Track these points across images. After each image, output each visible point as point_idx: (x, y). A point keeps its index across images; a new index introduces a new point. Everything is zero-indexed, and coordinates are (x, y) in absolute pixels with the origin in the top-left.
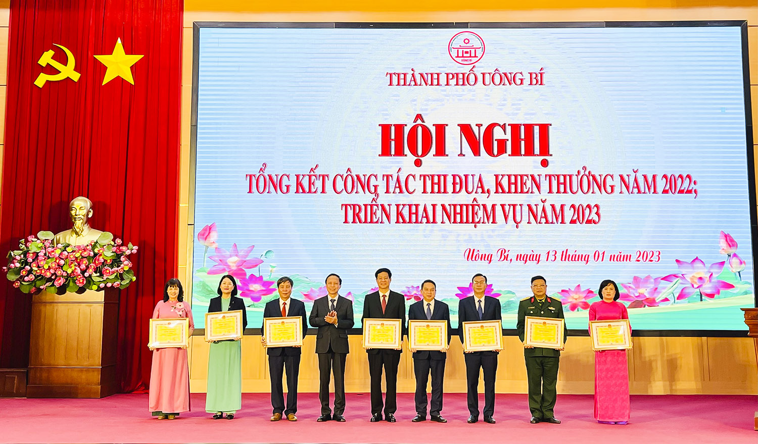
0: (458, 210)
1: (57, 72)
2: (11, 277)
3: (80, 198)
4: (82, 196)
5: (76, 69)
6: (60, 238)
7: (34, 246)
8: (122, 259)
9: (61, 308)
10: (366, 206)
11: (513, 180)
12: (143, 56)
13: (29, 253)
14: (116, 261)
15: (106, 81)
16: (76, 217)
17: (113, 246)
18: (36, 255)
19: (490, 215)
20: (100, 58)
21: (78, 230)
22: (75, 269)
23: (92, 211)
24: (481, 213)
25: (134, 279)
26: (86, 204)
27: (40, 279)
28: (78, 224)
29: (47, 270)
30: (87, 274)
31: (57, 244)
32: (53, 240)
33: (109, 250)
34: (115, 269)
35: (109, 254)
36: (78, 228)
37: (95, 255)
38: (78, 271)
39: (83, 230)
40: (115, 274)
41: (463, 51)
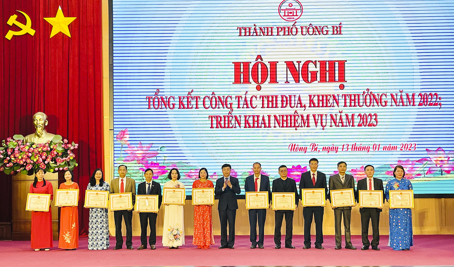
0: (285, 118)
1: (19, 29)
3: (39, 113)
4: (40, 112)
5: (32, 27)
6: (27, 139)
7: (12, 144)
8: (69, 152)
10: (225, 117)
11: (321, 98)
12: (76, 18)
13: (9, 149)
14: (65, 154)
15: (52, 35)
16: (38, 125)
17: (62, 144)
18: (13, 150)
19: (306, 122)
20: (47, 19)
21: (39, 134)
22: (39, 159)
23: (47, 121)
24: (299, 121)
25: (77, 165)
26: (43, 117)
27: (17, 166)
28: (39, 130)
29: (21, 159)
30: (46, 162)
31: (26, 143)
32: (23, 141)
33: (60, 147)
34: (64, 158)
35: (60, 149)
36: (39, 132)
37: (51, 150)
38: (41, 160)
39: (42, 133)
40: (65, 162)
41: (288, 12)
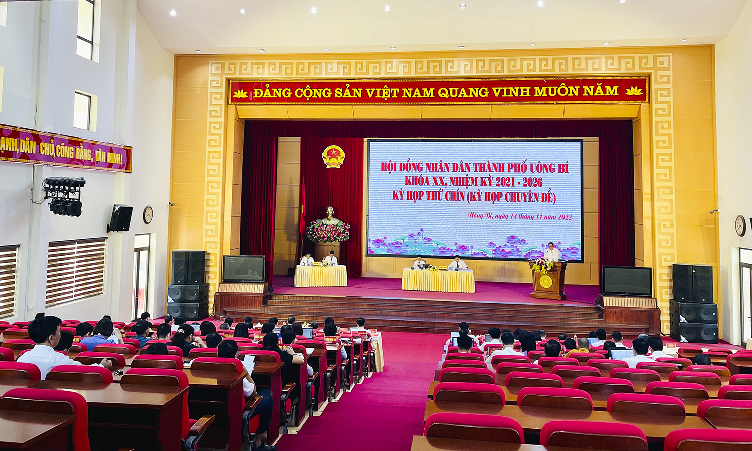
2: (309, 236)
3: (329, 207)
6: (324, 222)
7: (316, 225)
8: (346, 230)
9: (326, 248)
13: (315, 228)
14: (344, 232)
16: (329, 214)
18: (317, 229)
21: (330, 219)
23: (334, 212)
25: (350, 237)
26: (332, 210)
27: (319, 237)
28: (330, 217)
29: (321, 234)
30: (334, 236)
40: (344, 236)
